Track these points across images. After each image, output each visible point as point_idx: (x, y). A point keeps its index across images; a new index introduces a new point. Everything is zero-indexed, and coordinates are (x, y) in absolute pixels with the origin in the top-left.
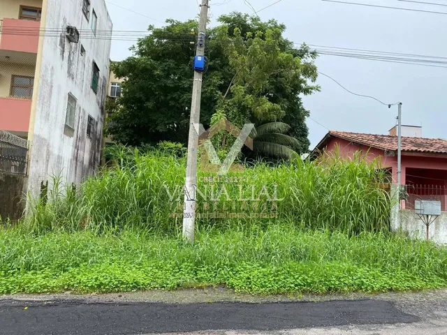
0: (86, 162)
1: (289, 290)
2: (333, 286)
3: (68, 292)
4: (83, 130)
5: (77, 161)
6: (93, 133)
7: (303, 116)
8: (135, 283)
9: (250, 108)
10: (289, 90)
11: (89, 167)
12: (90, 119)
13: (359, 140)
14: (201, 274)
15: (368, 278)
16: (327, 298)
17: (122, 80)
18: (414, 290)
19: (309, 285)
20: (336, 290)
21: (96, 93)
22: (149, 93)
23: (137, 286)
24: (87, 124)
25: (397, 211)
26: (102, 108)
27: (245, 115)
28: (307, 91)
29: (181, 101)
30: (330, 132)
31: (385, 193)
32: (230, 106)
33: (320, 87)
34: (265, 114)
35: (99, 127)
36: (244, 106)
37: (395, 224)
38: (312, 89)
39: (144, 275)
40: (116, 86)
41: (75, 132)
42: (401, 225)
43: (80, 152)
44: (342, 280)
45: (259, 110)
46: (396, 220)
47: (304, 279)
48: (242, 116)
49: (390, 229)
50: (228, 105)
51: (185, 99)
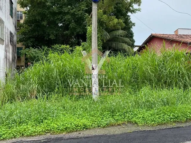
0: (11, 60)
2: (189, 118)
3: (49, 134)
4: (8, 40)
5: (6, 59)
6: (12, 42)
7: (132, 26)
9: (106, 23)
10: (124, 11)
11: (12, 62)
12: (11, 33)
13: (171, 38)
17: (25, 9)
19: (176, 118)
21: (12, 18)
22: (43, 16)
23: (86, 127)
24: (9, 37)
26: (15, 27)
27: (103, 27)
28: (133, 11)
30: (152, 34)
33: (141, 9)
34: (114, 26)
35: (15, 39)
36: (102, 21)
38: (136, 10)
40: (20, 13)
41: (5, 42)
43: (8, 54)
47: (173, 115)
48: (101, 27)
51: (65, 19)
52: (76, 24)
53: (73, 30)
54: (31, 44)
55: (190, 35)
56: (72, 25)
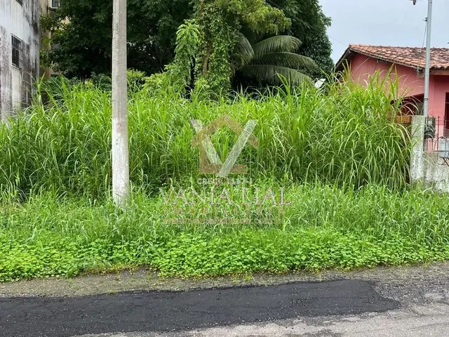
0: (16, 104)
1: (235, 270)
2: (297, 263)
4: (5, 57)
6: (23, 62)
7: (323, 26)
8: (19, 269)
9: (240, 16)
13: (387, 55)
14: (117, 254)
15: (351, 249)
16: (285, 280)
18: (413, 264)
19: (264, 262)
20: (303, 267)
21: (21, 3)
24: (11, 49)
25: (420, 155)
26: (34, 25)
27: (234, 26)
29: (143, 9)
31: (403, 130)
32: (212, 13)
34: (261, 24)
35: (33, 53)
36: (231, 12)
37: (417, 172)
39: (34, 258)
42: (425, 173)
43: (5, 89)
44: (313, 254)
45: (251, 17)
46: (419, 167)
47: (259, 255)
48: (228, 27)
49: (408, 180)
50: (209, 12)
51: (148, 6)
52: (174, 19)
53: (167, 33)
54: (74, 67)
55: (447, 50)
56: (164, 21)
